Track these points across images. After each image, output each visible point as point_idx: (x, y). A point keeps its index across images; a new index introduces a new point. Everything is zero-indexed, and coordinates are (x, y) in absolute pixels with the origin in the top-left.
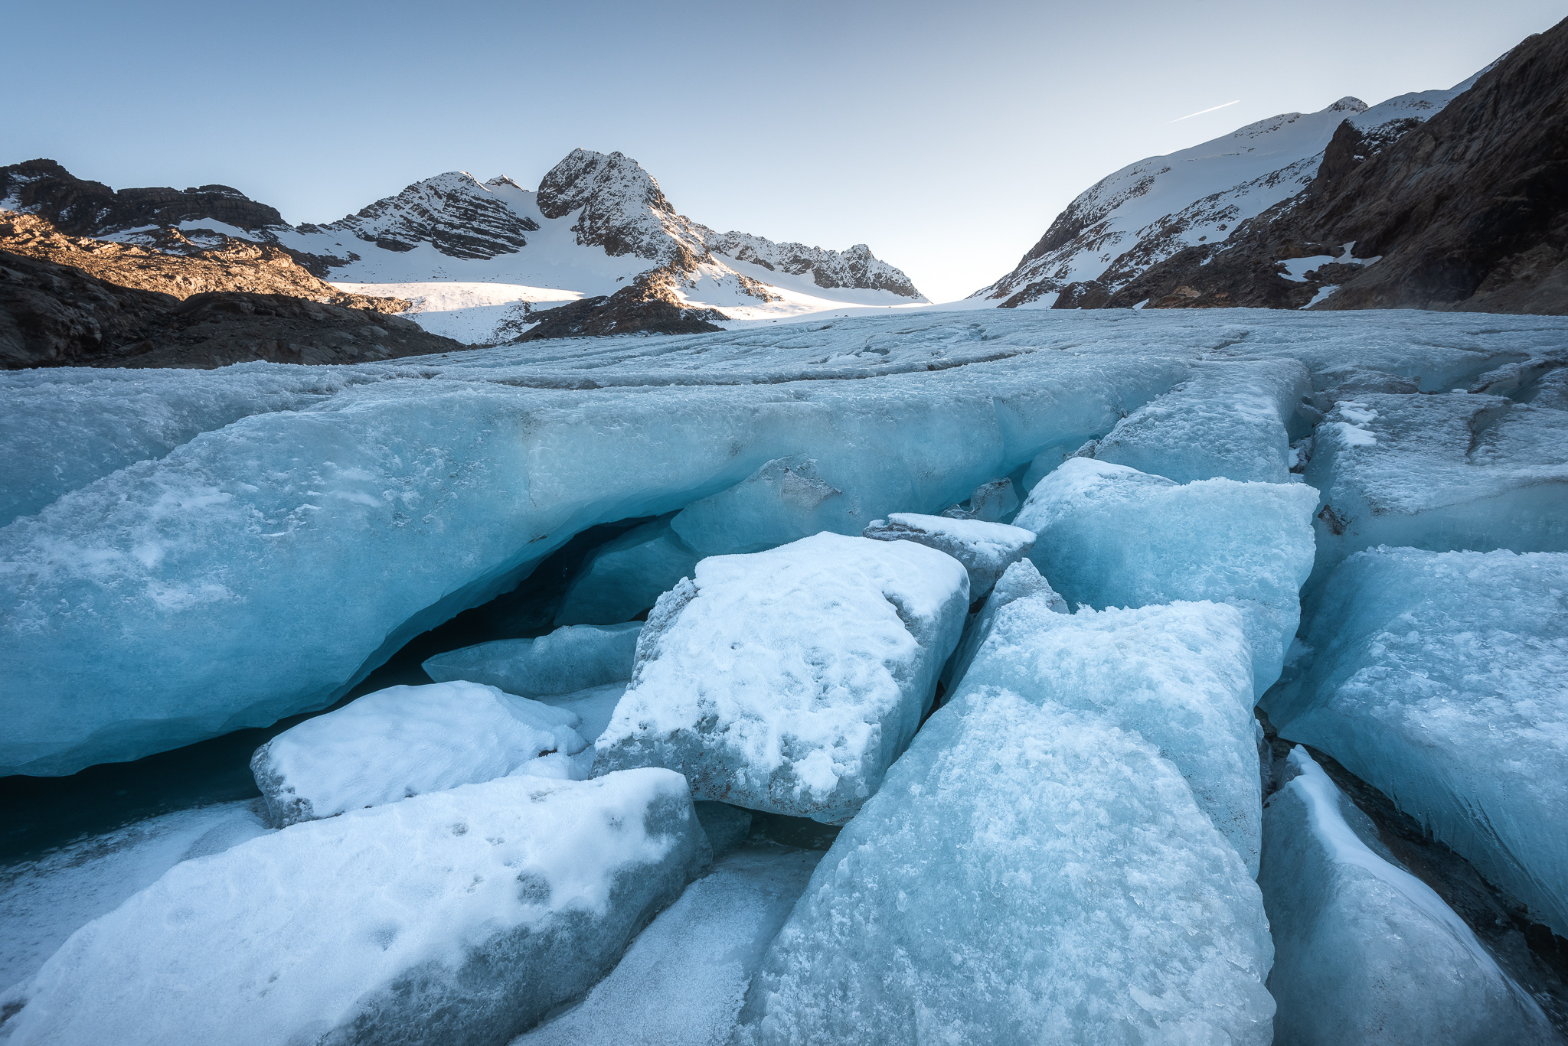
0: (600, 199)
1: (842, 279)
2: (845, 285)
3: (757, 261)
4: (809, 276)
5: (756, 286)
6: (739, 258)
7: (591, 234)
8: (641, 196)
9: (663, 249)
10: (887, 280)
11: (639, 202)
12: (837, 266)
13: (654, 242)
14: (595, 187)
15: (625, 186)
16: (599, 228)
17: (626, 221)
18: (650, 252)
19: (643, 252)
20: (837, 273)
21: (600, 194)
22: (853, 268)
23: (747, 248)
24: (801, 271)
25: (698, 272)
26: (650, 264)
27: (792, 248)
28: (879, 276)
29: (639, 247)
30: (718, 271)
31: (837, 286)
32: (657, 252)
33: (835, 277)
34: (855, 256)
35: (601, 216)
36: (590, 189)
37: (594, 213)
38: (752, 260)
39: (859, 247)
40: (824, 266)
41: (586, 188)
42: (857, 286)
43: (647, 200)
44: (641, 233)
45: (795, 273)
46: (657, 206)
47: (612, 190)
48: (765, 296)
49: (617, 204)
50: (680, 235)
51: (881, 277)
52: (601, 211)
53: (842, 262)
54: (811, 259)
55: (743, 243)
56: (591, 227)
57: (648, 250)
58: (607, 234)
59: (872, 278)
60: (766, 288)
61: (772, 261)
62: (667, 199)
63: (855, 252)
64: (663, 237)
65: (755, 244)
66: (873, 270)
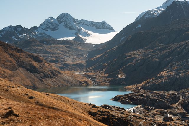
0: (67, 21)
2: (101, 28)
3: (86, 25)
4: (94, 27)
7: (67, 27)
18: (75, 29)
20: (99, 26)
22: (102, 25)
26: (76, 31)
27: (92, 22)
28: (107, 27)
29: (73, 29)
31: (99, 29)
34: (103, 23)
35: (68, 24)
37: (66, 23)
39: (103, 21)
40: (97, 25)
45: (92, 26)
47: (69, 20)
48: (89, 34)
49: (70, 22)
53: (100, 24)
54: (95, 24)
55: (83, 22)
58: (69, 27)
61: (88, 25)
65: (85, 22)
66: (106, 25)
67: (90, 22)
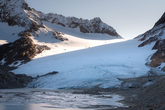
0: (7, 7)
1: (90, 30)
2: (91, 32)
3: (59, 23)
4: (78, 29)
5: (59, 35)
6: (52, 22)
7: (3, 18)
8: (20, 6)
9: (28, 24)
10: (107, 30)
11: (20, 8)
12: (88, 25)
13: (25, 21)
14: (5, 2)
15: (15, 3)
16: (6, 17)
17: (16, 14)
18: (23, 25)
19: (21, 25)
20: (88, 28)
21: (7, 5)
22: (94, 26)
23: (55, 19)
24: (75, 27)
25: (39, 31)
26: (23, 29)
27: (72, 19)
28: (104, 29)
29: (19, 23)
30: (46, 30)
31: (88, 32)
32: (25, 25)
33: (87, 29)
34: (95, 22)
35: (7, 13)
36: (3, 3)
37: (5, 12)
38: (57, 23)
39: (96, 18)
40: (84, 25)
41: (2, 3)
42: (96, 32)
43: (22, 7)
44: (20, 18)
45: (73, 28)
46: (26, 9)
47: (11, 4)
48: (62, 39)
49: (13, 9)
50: (33, 18)
51: (105, 29)
52: (7, 11)
53: (90, 24)
54: (79, 23)
55: (54, 17)
56: (4, 16)
57: (22, 24)
58: (9, 19)
59: (101, 29)
60: (62, 35)
61: (64, 23)
62: (29, 6)
63: (95, 20)
64: (28, 19)
65: (59, 17)
66: (102, 26)
67: (68, 18)
